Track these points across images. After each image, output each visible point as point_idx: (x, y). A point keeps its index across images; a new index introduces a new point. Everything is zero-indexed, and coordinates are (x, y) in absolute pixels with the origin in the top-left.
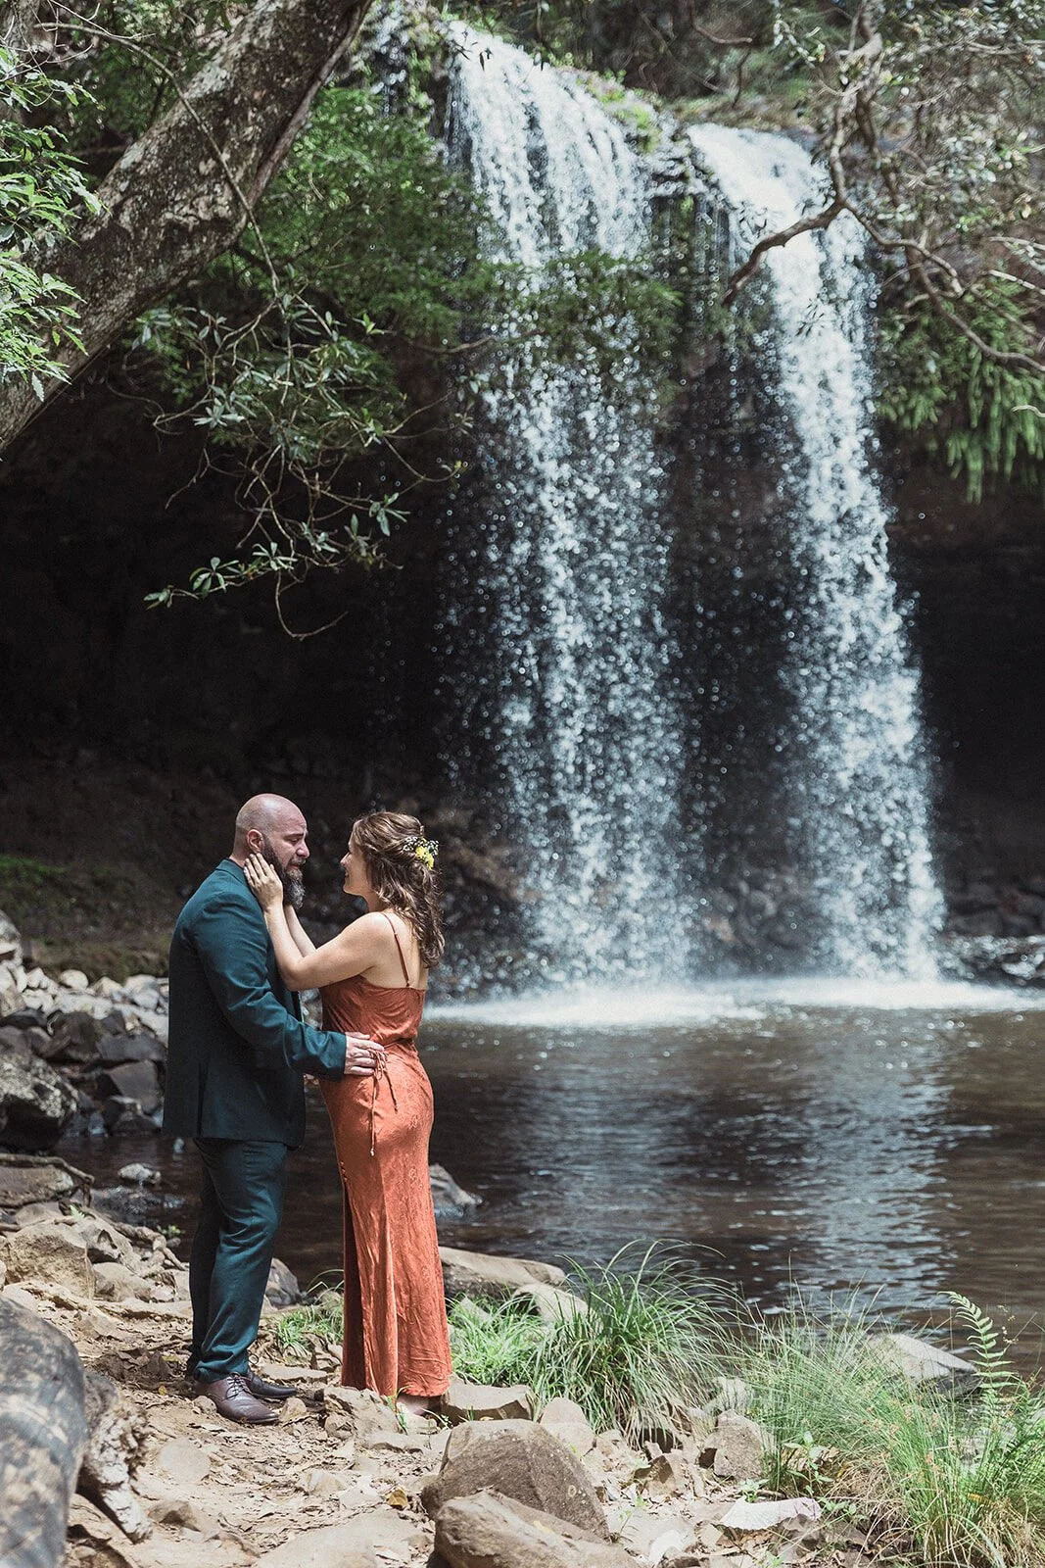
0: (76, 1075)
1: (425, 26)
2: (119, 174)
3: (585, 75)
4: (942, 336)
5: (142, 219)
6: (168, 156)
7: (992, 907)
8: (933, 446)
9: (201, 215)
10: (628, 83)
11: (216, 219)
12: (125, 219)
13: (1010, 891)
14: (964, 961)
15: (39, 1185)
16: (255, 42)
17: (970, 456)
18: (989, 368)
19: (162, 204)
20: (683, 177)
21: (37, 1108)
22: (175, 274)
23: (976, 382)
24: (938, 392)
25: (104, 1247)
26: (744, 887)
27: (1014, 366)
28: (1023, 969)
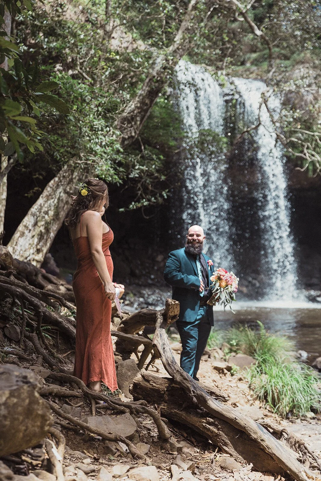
14: (306, 297)
20: (233, 94)
26: (250, 279)
28: (320, 299)
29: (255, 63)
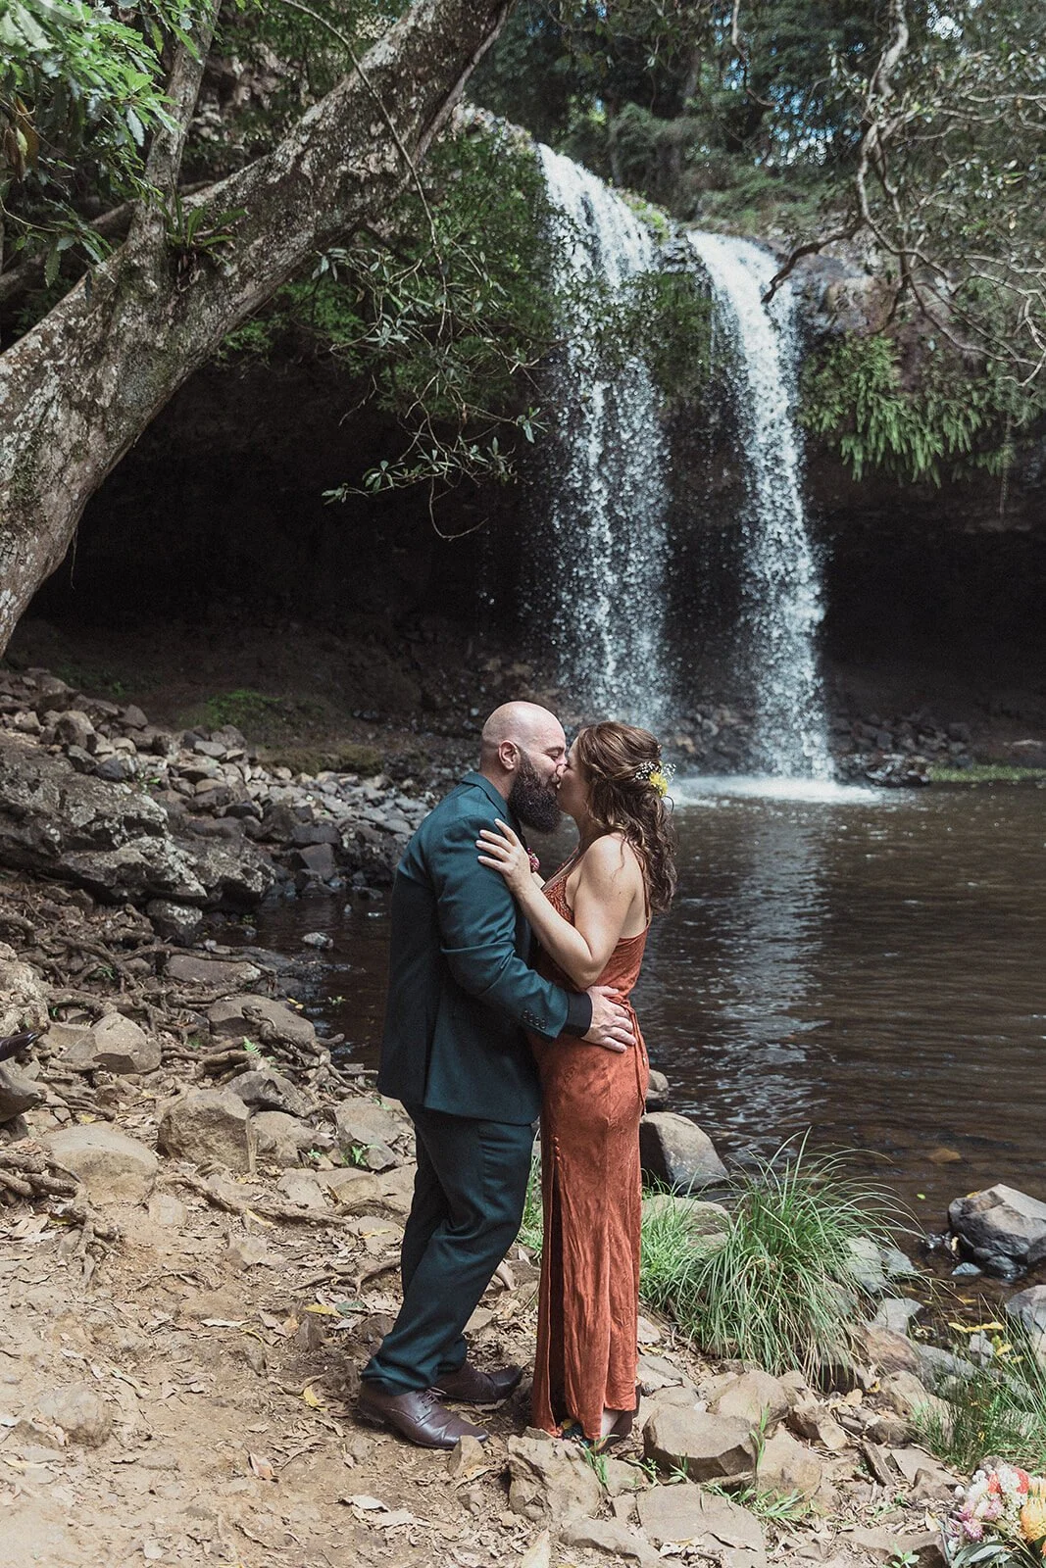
0: (277, 852)
1: (522, 145)
2: (302, 130)
3: (622, 192)
4: (843, 373)
5: (320, 168)
6: (344, 115)
7: (848, 733)
8: (832, 444)
9: (372, 169)
10: (649, 199)
11: (385, 173)
12: (305, 167)
13: (857, 723)
14: (842, 769)
15: (232, 974)
16: (419, 25)
17: (855, 452)
18: (871, 394)
19: (338, 158)
20: (683, 261)
21: (244, 886)
22: (348, 220)
23: (862, 402)
24: (838, 409)
25: (271, 1095)
26: (699, 717)
27: (886, 392)
28: (878, 775)
29: (723, 211)
